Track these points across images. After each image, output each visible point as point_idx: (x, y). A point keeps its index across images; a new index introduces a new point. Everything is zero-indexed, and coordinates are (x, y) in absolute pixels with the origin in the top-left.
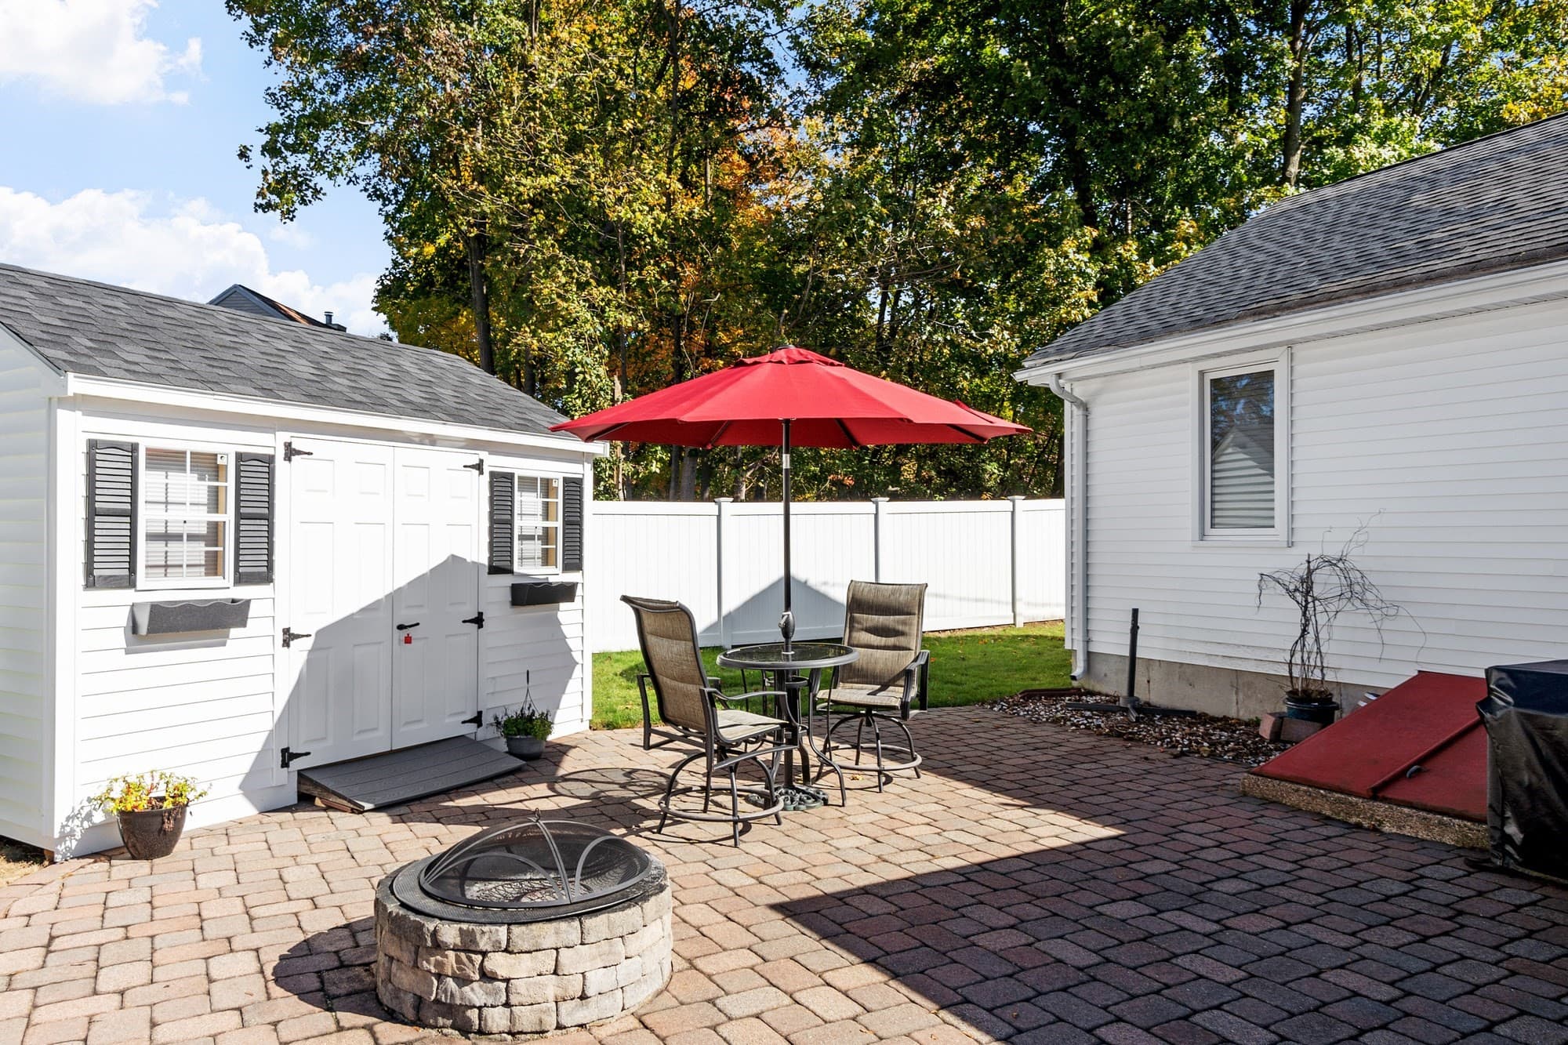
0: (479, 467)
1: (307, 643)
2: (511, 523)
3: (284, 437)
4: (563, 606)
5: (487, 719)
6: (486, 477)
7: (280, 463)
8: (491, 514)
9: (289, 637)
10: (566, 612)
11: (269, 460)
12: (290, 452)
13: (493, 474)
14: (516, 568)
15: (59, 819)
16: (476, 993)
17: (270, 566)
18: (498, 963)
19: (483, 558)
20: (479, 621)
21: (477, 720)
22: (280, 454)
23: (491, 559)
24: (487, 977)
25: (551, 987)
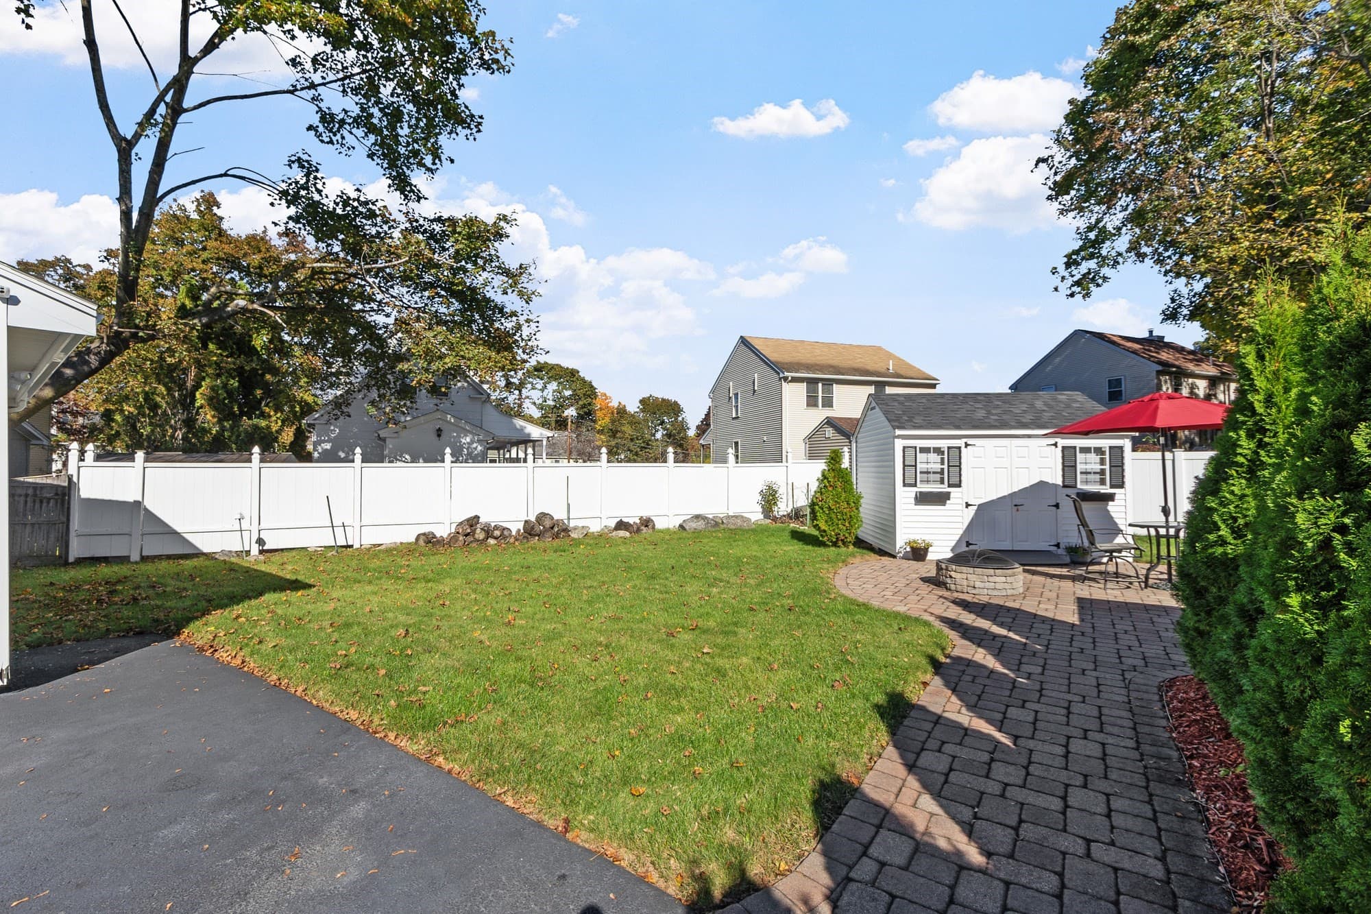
0: (1055, 445)
1: (975, 508)
2: (1075, 466)
3: (965, 440)
4: (1110, 503)
5: (1062, 546)
6: (1060, 449)
7: (963, 449)
8: (1063, 463)
9: (968, 505)
10: (1111, 507)
11: (959, 448)
12: (967, 445)
13: (1064, 448)
14: (1079, 486)
15: (898, 547)
16: (949, 580)
17: (960, 481)
18: (953, 574)
19: (1059, 482)
20: (1057, 506)
21: (1058, 545)
22: (963, 445)
23: (1063, 482)
24: (951, 577)
25: (965, 583)
